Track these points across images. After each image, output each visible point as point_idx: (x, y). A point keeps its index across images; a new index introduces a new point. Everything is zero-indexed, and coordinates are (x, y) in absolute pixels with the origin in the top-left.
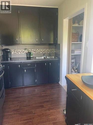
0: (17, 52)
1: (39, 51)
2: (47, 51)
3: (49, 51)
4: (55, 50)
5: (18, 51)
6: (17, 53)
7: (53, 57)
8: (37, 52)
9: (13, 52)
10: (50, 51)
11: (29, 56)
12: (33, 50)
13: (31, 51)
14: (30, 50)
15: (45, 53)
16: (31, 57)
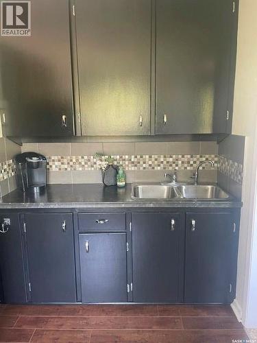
0: (71, 163)
1: (150, 163)
2: (183, 162)
3: (192, 162)
4: (216, 159)
5: (74, 161)
6: (69, 169)
7: (210, 187)
8: (144, 165)
9: (56, 163)
10: (195, 162)
11: (110, 182)
12: (127, 157)
13: (121, 163)
14: (118, 157)
15: (176, 172)
16: (118, 183)
